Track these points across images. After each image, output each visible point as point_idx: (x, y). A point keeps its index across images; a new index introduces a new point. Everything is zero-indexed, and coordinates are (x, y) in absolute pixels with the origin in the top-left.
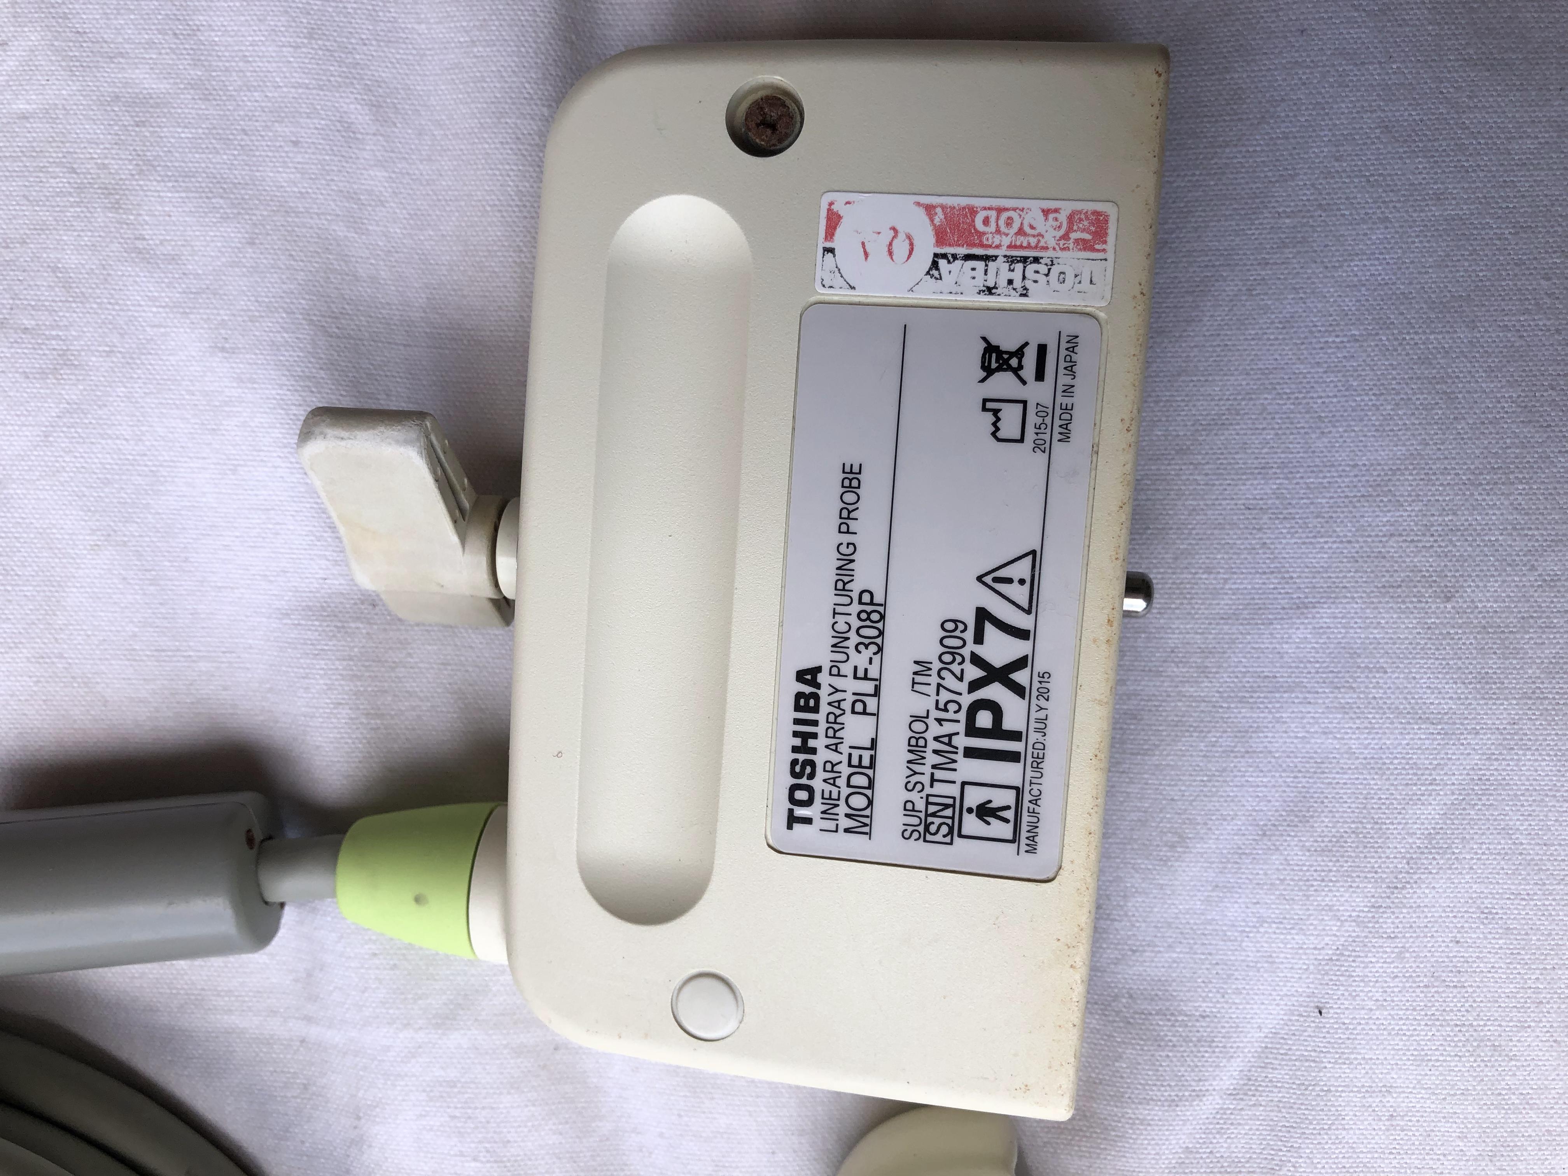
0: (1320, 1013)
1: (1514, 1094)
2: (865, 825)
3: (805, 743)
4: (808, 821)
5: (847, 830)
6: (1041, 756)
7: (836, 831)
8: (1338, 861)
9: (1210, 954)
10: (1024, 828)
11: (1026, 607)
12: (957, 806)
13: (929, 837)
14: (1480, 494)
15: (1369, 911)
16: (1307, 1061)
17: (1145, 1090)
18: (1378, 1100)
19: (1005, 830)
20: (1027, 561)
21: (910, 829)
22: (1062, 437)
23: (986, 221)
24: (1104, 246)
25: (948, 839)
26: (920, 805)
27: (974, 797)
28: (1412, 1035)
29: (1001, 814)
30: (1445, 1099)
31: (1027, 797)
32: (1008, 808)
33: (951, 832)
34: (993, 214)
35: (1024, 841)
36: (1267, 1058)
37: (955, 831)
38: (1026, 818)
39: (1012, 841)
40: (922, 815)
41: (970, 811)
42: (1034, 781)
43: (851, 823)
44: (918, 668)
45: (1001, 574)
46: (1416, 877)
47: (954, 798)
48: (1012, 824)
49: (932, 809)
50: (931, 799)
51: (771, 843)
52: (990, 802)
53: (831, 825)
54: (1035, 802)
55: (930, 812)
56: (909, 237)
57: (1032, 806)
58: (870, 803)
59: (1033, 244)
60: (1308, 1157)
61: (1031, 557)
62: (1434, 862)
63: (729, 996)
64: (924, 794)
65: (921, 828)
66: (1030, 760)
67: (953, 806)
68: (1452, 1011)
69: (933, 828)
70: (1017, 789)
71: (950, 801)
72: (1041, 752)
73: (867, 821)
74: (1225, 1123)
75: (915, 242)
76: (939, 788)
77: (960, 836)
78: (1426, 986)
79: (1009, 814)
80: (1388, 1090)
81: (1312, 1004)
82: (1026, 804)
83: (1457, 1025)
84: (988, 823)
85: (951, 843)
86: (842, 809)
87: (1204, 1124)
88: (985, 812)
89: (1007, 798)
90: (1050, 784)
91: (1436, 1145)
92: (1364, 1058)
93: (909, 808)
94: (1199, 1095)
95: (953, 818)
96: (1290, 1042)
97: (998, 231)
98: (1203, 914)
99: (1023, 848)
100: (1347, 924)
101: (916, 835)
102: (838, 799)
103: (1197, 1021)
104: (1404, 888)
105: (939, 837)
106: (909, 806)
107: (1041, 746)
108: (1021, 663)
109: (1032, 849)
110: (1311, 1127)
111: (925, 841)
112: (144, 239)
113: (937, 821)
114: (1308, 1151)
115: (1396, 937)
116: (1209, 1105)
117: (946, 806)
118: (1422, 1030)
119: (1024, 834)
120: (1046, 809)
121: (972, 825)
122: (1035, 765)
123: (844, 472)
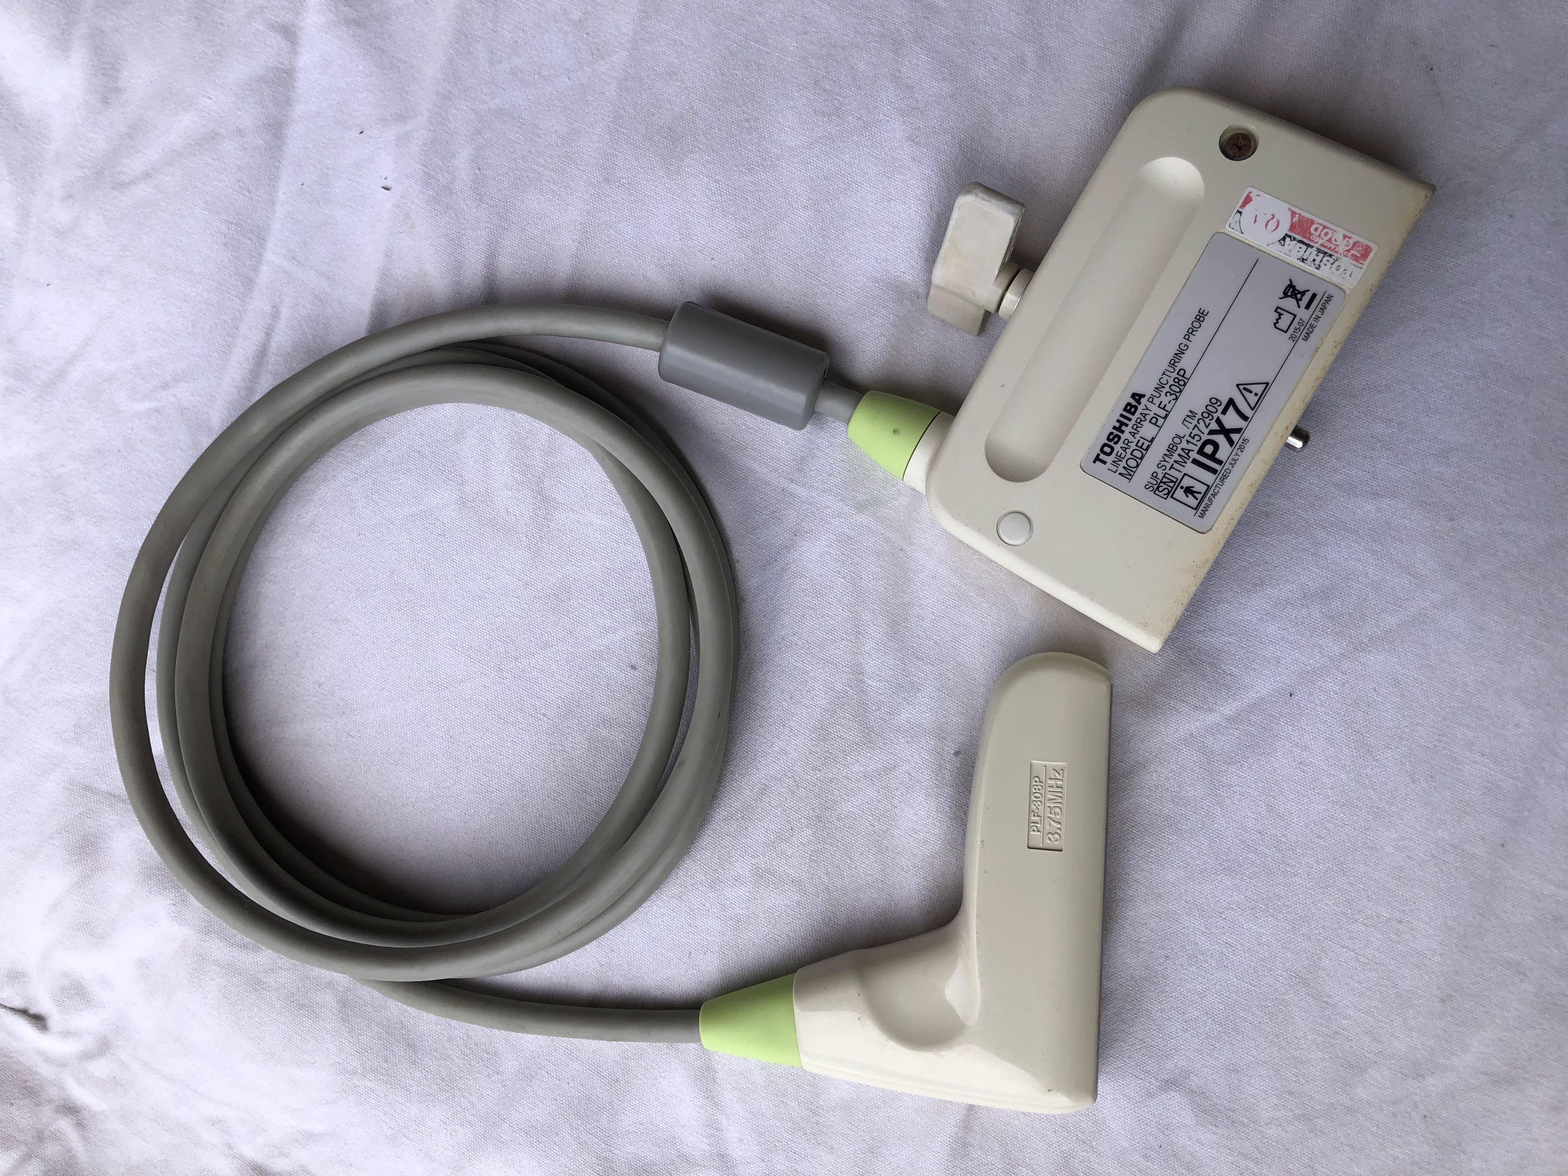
0: (1291, 695)
1: (1368, 779)
2: (1130, 475)
3: (1121, 426)
4: (1104, 463)
5: (1120, 474)
6: (1227, 476)
7: (1115, 472)
8: (1335, 625)
9: (1249, 646)
10: (1203, 505)
11: (1253, 406)
12: (1177, 483)
13: (1157, 492)
14: (1492, 477)
15: (1338, 656)
16: (1272, 717)
17: (1185, 696)
18: (1298, 751)
19: (1193, 502)
20: (1263, 387)
21: (1150, 485)
22: (1304, 338)
23: (1316, 229)
24: (1363, 262)
25: (1165, 496)
26: (1160, 476)
27: (1187, 482)
28: (1331, 726)
29: (1195, 494)
30: (1332, 765)
31: (1211, 492)
32: (1200, 493)
33: (1168, 494)
34: (1321, 227)
35: (1200, 511)
36: (1253, 708)
37: (1170, 494)
38: (1206, 501)
39: (1195, 509)
40: (1159, 481)
41: (1182, 488)
42: (1218, 485)
43: (1123, 471)
44: (1190, 414)
45: (1248, 387)
46: (1369, 648)
47: (1177, 479)
48: (1198, 501)
49: (1165, 480)
50: (1167, 476)
51: (1082, 466)
52: (1193, 487)
53: (1114, 469)
54: (1214, 495)
55: (1163, 481)
56: (1278, 222)
57: (1212, 497)
58: (1138, 466)
59: (1332, 248)
60: (1250, 764)
61: (1265, 385)
62: (1382, 645)
63: (1029, 526)
64: (1164, 472)
65: (1155, 487)
66: (1221, 475)
67: (1175, 482)
68: (1356, 723)
69: (1161, 489)
70: (1208, 486)
71: (1175, 480)
72: (1227, 474)
73: (1132, 473)
74: (1217, 731)
75: (1280, 225)
76: (1173, 472)
77: (1172, 497)
78: (1349, 705)
79: (1199, 496)
80: (1305, 748)
81: (1289, 691)
82: (1209, 495)
83: (1355, 731)
84: (1187, 496)
85: (1166, 499)
86: (1123, 464)
87: (1206, 726)
88: (1188, 491)
89: (1203, 488)
90: (1224, 491)
91: (1317, 787)
92: (1301, 727)
93: (1154, 476)
94: (1210, 710)
95: (1172, 488)
96: (1268, 705)
97: (1319, 236)
98: (1254, 625)
99: (1198, 514)
100: (1325, 658)
101: (1151, 489)
102: (1123, 458)
103: (1227, 676)
104: (1361, 651)
105: (1161, 494)
106: (1155, 475)
107: (1229, 472)
108: (1238, 431)
109: (1202, 516)
110: (1259, 750)
111: (1154, 493)
112: (900, 72)
113: (1165, 486)
114: (1252, 761)
115: (1346, 674)
116: (1212, 718)
117: (1172, 481)
118: (1337, 726)
119: (1202, 508)
120: (1216, 501)
121: (1180, 494)
122: (1222, 479)
123: (1199, 312)
